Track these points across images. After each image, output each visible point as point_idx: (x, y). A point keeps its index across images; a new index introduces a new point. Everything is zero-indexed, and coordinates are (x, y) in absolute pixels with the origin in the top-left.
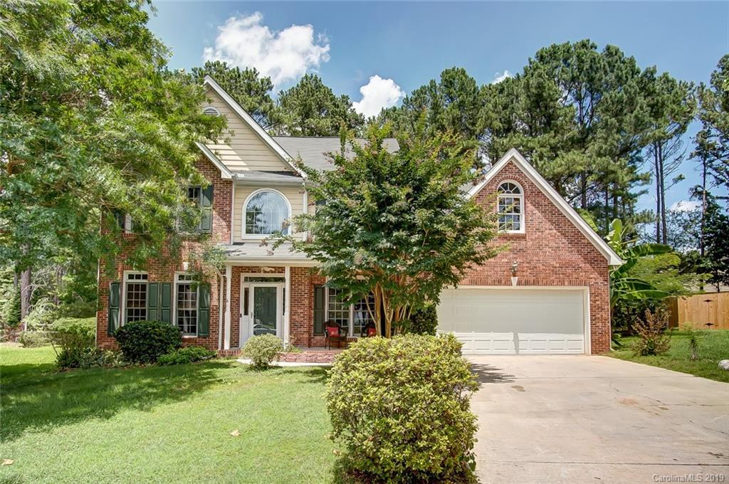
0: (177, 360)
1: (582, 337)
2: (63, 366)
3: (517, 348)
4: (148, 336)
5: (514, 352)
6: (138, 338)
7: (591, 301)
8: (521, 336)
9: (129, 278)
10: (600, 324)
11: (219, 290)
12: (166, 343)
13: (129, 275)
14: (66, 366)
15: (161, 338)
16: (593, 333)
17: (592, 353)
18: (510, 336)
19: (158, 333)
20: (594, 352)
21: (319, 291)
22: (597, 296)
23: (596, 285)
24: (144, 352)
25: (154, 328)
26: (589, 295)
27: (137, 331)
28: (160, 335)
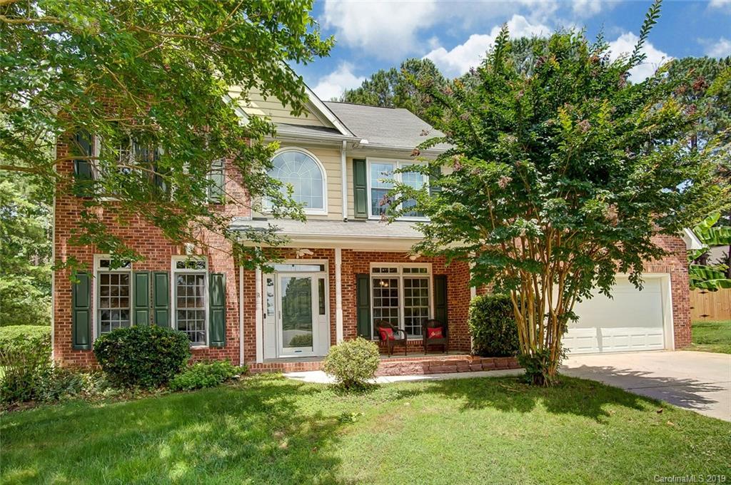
0: (203, 382)
1: (661, 330)
2: (10, 400)
3: (600, 347)
4: (151, 348)
5: (597, 350)
6: (136, 351)
7: (672, 289)
8: (604, 331)
9: (102, 266)
10: (681, 316)
11: (238, 282)
12: (176, 357)
13: (101, 261)
14: (15, 399)
15: (170, 350)
16: (676, 326)
17: (676, 348)
18: (593, 332)
19: (166, 344)
20: (679, 346)
21: (363, 282)
22: (678, 284)
23: (676, 272)
24: (145, 372)
25: (159, 336)
26: (670, 283)
27: (135, 341)
28: (169, 346)
